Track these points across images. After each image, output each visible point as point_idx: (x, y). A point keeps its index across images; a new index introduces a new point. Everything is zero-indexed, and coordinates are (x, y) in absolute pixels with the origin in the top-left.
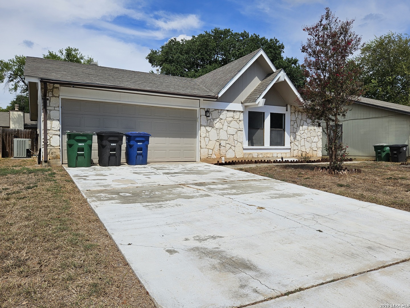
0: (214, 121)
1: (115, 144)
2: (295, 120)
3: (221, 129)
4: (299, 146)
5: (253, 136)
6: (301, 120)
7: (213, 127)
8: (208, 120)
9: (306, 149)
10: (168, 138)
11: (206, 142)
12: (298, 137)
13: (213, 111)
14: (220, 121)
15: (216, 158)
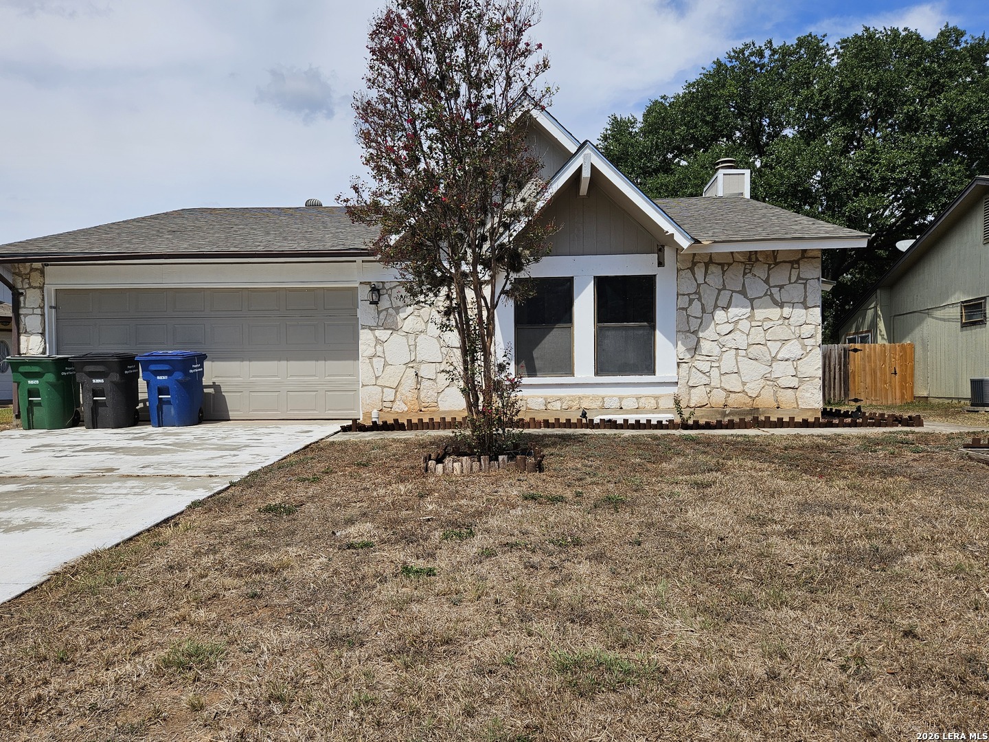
0: (398, 313)
1: (102, 381)
2: (695, 293)
3: (421, 332)
4: (715, 373)
5: (533, 349)
6: (720, 291)
7: (394, 329)
8: (379, 313)
9: (744, 384)
10: (284, 363)
11: (376, 370)
12: (706, 346)
13: (395, 287)
14: (416, 313)
15: (406, 410)
